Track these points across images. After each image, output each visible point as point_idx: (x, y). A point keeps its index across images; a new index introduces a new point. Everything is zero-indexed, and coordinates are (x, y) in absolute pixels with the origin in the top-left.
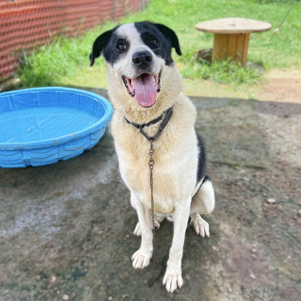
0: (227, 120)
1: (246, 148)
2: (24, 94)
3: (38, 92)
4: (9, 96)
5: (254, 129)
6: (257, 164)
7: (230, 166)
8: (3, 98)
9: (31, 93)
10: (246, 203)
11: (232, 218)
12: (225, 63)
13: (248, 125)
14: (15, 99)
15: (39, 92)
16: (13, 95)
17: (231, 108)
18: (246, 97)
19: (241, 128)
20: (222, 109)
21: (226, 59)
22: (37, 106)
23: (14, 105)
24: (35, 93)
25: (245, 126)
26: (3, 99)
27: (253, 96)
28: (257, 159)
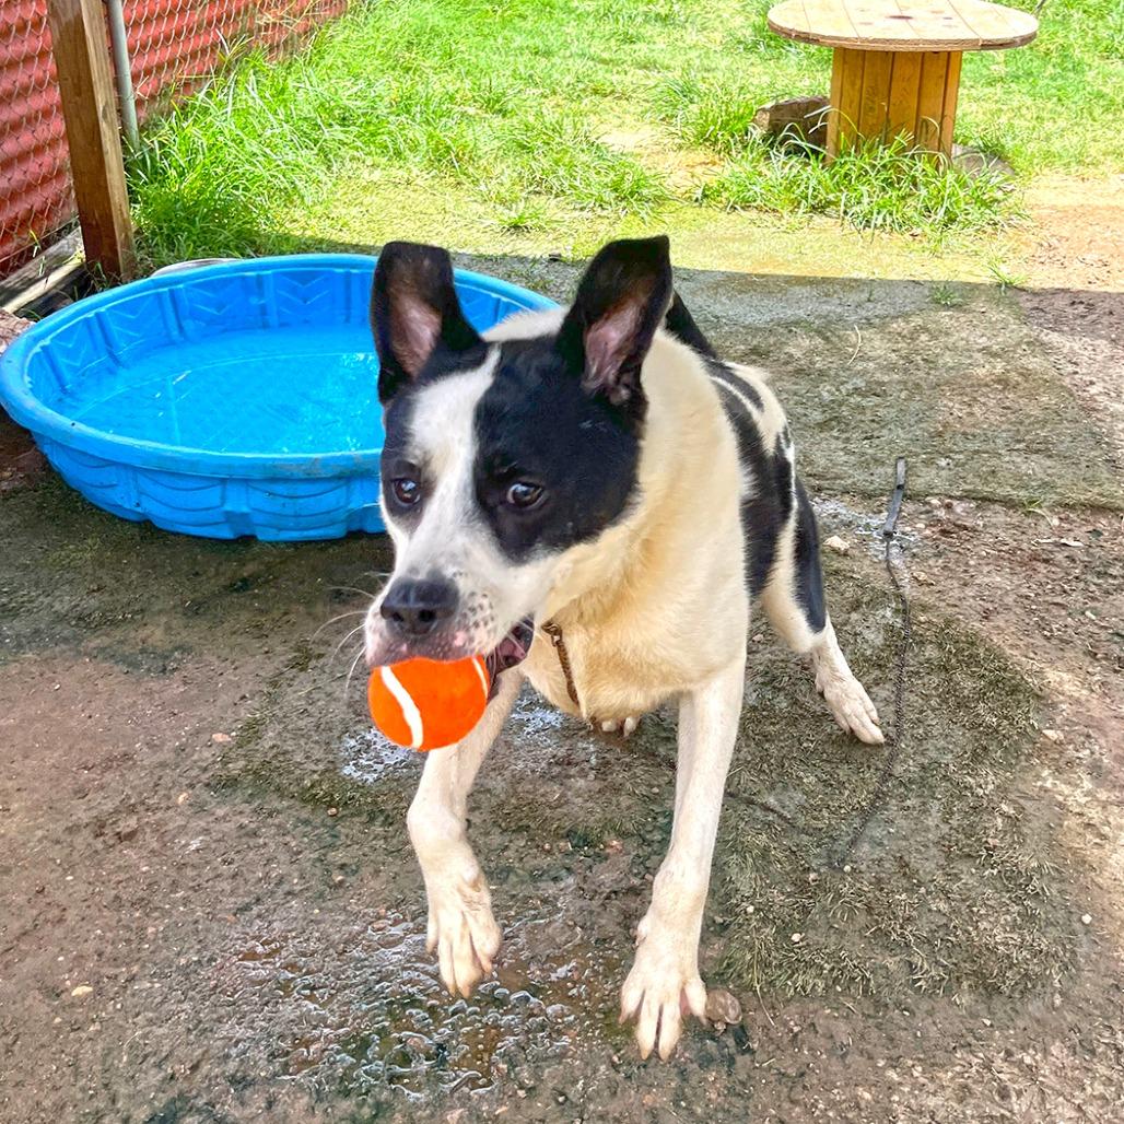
0: (948, 359)
1: (1043, 449)
2: (219, 280)
3: (269, 272)
4: (166, 289)
5: (1050, 384)
6: (1092, 495)
7: (1009, 504)
8: (148, 296)
9: (244, 278)
10: (1095, 611)
11: (1069, 654)
12: (887, 155)
13: (1026, 374)
14: (191, 300)
15: (275, 275)
16: (181, 286)
17: (945, 317)
18: (984, 276)
19: (1003, 381)
20: (917, 321)
21: (887, 142)
22: (265, 326)
23: (184, 324)
24: (259, 276)
25: (1014, 377)
26: (147, 303)
27: (1007, 272)
28: (1091, 481)
